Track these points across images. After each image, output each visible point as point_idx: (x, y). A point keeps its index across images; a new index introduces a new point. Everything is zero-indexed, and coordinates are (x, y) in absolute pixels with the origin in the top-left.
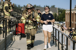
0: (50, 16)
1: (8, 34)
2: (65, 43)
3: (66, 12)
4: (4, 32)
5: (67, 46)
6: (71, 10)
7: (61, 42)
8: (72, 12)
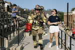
0: (57, 18)
1: (20, 31)
2: (64, 38)
3: (64, 14)
4: (17, 30)
5: (65, 40)
6: (68, 13)
7: (61, 37)
8: (69, 14)
